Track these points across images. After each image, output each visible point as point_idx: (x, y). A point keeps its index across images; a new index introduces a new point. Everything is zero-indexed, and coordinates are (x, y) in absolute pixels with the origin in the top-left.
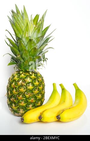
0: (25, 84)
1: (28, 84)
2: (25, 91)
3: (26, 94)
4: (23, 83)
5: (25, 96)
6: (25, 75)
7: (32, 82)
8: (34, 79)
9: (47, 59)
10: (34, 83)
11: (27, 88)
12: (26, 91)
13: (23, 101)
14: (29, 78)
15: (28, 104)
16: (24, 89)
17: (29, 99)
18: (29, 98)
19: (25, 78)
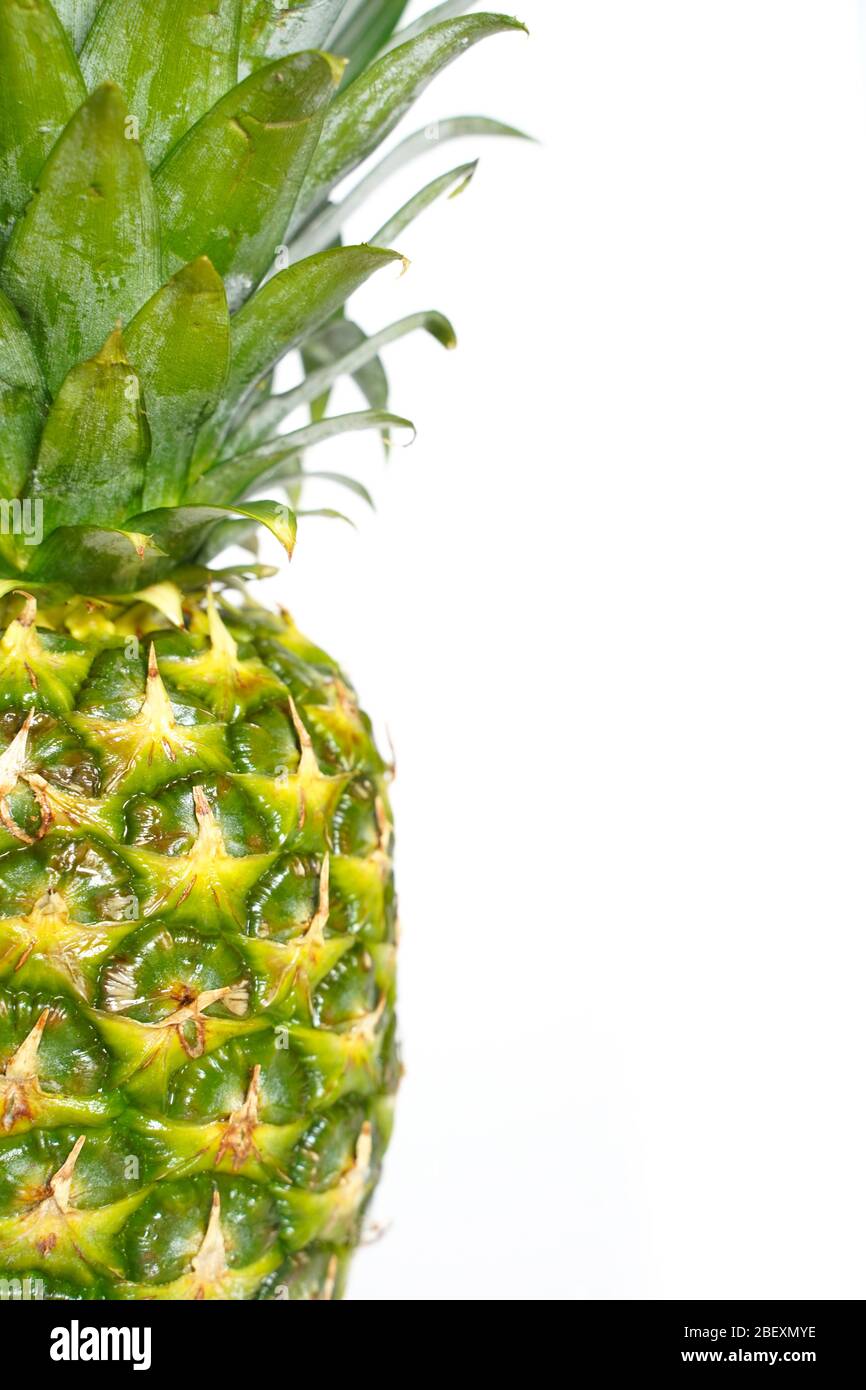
0: (95, 814)
1: (152, 814)
2: (95, 942)
3: (132, 1013)
4: (55, 801)
5: (108, 1055)
7: (214, 757)
9: (440, 330)
10: (251, 779)
11: (131, 881)
12: (122, 954)
13: (56, 1158)
14: (156, 686)
15: (155, 1203)
16: (94, 906)
17: (172, 1112)
18: (178, 1079)
19: (80, 701)
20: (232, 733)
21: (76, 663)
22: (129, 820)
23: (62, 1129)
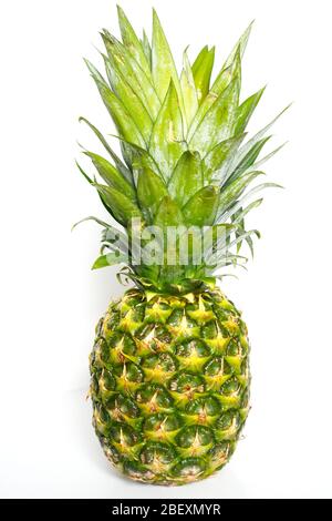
0: (169, 348)
1: (182, 348)
2: (169, 375)
3: (177, 391)
4: (160, 344)
5: (172, 400)
6: (166, 307)
7: (197, 335)
8: (207, 325)
9: (258, 235)
10: (205, 340)
11: (177, 363)
12: (175, 378)
13: (162, 420)
14: (184, 318)
15: (184, 431)
16: (168, 368)
17: (187, 412)
18: (188, 405)
19: (168, 321)
20: (202, 329)
21: (168, 312)
22: (176, 349)
23: (163, 414)
